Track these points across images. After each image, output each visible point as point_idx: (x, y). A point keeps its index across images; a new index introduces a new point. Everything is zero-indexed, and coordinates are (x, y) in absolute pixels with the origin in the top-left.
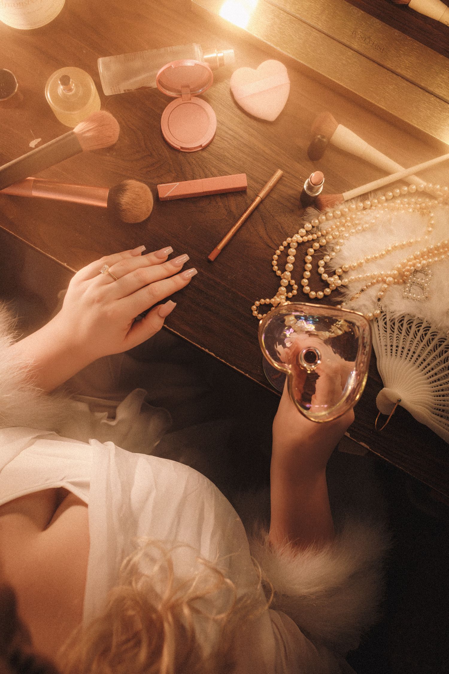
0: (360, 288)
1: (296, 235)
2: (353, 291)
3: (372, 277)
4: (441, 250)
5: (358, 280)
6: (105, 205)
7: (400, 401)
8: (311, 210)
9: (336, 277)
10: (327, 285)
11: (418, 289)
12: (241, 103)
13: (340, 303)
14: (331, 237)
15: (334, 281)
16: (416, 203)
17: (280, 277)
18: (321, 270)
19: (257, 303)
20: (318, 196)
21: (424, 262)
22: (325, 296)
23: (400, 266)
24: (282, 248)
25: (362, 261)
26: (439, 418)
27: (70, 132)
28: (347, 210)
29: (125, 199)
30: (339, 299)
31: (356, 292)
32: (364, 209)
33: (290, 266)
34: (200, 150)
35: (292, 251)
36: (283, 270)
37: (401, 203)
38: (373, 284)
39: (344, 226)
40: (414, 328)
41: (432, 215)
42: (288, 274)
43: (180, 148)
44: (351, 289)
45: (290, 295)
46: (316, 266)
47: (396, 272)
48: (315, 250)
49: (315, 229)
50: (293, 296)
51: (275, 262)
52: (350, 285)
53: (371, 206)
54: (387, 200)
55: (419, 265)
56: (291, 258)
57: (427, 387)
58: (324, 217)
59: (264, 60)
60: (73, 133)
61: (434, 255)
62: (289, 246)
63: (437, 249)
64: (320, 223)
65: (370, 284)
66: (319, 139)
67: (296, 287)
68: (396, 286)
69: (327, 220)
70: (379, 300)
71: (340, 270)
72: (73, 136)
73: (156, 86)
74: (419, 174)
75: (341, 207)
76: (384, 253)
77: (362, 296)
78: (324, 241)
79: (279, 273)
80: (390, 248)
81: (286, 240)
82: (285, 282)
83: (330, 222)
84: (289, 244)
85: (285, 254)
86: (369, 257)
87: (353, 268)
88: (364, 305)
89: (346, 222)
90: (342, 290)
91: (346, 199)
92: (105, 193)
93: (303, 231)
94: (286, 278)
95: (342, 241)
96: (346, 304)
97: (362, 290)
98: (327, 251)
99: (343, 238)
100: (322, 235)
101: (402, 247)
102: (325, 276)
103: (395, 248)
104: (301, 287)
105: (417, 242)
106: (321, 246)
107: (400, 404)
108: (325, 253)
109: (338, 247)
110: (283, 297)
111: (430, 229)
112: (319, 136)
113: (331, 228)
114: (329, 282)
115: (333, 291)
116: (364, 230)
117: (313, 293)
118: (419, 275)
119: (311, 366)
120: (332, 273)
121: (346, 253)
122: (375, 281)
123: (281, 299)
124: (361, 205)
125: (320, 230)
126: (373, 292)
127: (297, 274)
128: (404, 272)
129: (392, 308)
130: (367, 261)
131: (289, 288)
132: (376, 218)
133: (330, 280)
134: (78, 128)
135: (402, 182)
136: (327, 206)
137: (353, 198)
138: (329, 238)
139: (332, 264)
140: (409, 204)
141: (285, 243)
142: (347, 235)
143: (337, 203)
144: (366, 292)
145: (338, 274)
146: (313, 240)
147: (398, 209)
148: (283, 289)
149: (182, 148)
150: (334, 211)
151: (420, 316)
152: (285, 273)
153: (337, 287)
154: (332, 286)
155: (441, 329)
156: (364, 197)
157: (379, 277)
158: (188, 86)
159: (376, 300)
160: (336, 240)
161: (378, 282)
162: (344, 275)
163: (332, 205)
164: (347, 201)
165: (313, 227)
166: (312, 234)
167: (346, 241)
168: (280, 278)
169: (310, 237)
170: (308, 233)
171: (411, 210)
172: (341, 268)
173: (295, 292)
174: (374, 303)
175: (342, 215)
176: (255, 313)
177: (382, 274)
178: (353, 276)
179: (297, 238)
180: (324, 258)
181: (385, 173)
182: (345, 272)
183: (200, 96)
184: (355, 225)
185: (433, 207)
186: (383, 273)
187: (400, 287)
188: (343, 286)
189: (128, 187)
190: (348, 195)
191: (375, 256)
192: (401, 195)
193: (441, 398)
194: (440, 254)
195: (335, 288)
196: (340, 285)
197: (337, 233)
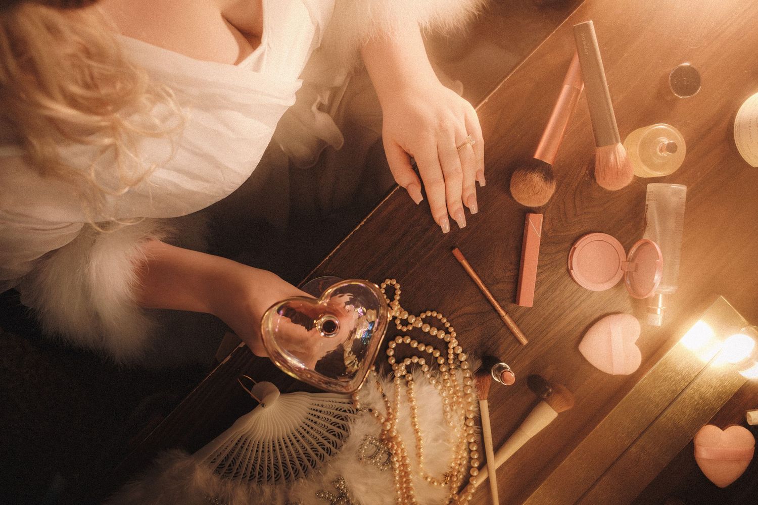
0: (387, 394)
1: (457, 343)
2: (386, 387)
3: (395, 409)
4: (404, 486)
5: (396, 394)
6: (537, 156)
7: (263, 406)
8: (478, 364)
9: (404, 373)
10: (399, 362)
11: (371, 452)
12: (606, 319)
13: (377, 370)
14: (446, 377)
15: (401, 370)
16: (459, 472)
17: (419, 316)
18: (415, 360)
19: (398, 286)
20: (491, 374)
21: (397, 465)
22: (388, 357)
23: (399, 440)
24: (448, 325)
25: (414, 403)
26: (236, 441)
27: (619, 140)
28: (470, 400)
29: (536, 179)
30: (381, 370)
31: (384, 389)
32: (466, 419)
33: (427, 329)
34: (568, 266)
35: (442, 335)
36: (424, 321)
37: (462, 457)
38: (388, 408)
39: (454, 393)
40: (332, 438)
41: (443, 485)
42: (420, 325)
43: (575, 247)
44: (389, 385)
45: (398, 322)
46: (420, 355)
47: (394, 434)
48: (437, 358)
49: (458, 363)
50: (396, 325)
51: (435, 314)
52: (392, 385)
53: (467, 426)
54: (469, 443)
55: (395, 459)
56: (434, 332)
57: (269, 437)
58: (468, 375)
59: (642, 353)
60: (617, 142)
61: (401, 477)
62: (447, 332)
63: (408, 482)
64: (463, 370)
65: (389, 405)
66: (548, 390)
67: (405, 330)
68: (380, 431)
69: (465, 378)
70: (370, 410)
71: (410, 378)
72: (615, 142)
73: (644, 238)
74: (487, 482)
75: (474, 395)
76: (417, 427)
77: (379, 395)
78: (444, 370)
79: (423, 316)
80: (419, 434)
81: (454, 331)
82: (412, 320)
83: (461, 381)
84: (450, 333)
85: (441, 327)
86: (416, 411)
87: (409, 392)
88: (368, 394)
89: (458, 397)
90: (389, 376)
91: (481, 402)
92: (549, 159)
93: (459, 351)
94: (416, 322)
95: (440, 387)
96: (375, 376)
97: (384, 396)
98: (433, 370)
99: (443, 389)
100: (450, 369)
101: (418, 447)
102: (408, 362)
103: (419, 439)
104: (403, 335)
105: (419, 463)
106: (439, 365)
107: (259, 406)
108: (431, 369)
109: (434, 382)
110: (397, 314)
111: (429, 480)
112: (550, 390)
113: (456, 380)
114: (401, 365)
115: (391, 365)
116: (445, 412)
117: (394, 346)
118: (386, 456)
119: (321, 325)
120: (409, 369)
121: (426, 388)
122: (390, 411)
123: (396, 312)
124: (471, 416)
125: (455, 369)
126: (379, 407)
127: (417, 334)
128: (392, 442)
129: (359, 422)
130: (413, 409)
131: (405, 323)
132: (454, 427)
133: (402, 366)
134: (621, 148)
135: (483, 464)
136: (478, 381)
137: (479, 410)
138: (446, 375)
139: (419, 372)
140: (460, 464)
141: (452, 329)
142: (444, 394)
143: (479, 393)
144: (381, 400)
145: (407, 376)
146: (448, 359)
147: (457, 452)
148: (406, 316)
149: (575, 248)
150: (471, 387)
151: (344, 447)
152: (422, 322)
153: (394, 371)
154: (396, 366)
155: (325, 465)
156: (478, 421)
157: (394, 416)
158: (636, 270)
159: (371, 407)
160: (442, 382)
161: (389, 414)
162: (404, 381)
163: (478, 387)
164: (478, 403)
165: (461, 362)
166: (454, 359)
167: (438, 391)
168: (417, 315)
169: (451, 357)
170: (456, 356)
171: (453, 465)
172: (412, 380)
173: (400, 327)
174: (369, 404)
175: (466, 394)
176: (388, 282)
177: (395, 419)
178: (401, 390)
179: (454, 343)
180: (427, 366)
181: (497, 449)
182: (407, 383)
183: (622, 280)
184: (451, 405)
185: (451, 488)
186: (397, 421)
187: (377, 436)
188: (393, 377)
189: (548, 184)
190: (485, 405)
191: (415, 417)
192: (470, 459)
193: (256, 449)
194: (401, 484)
195: (393, 368)
196: (395, 374)
197: (448, 385)
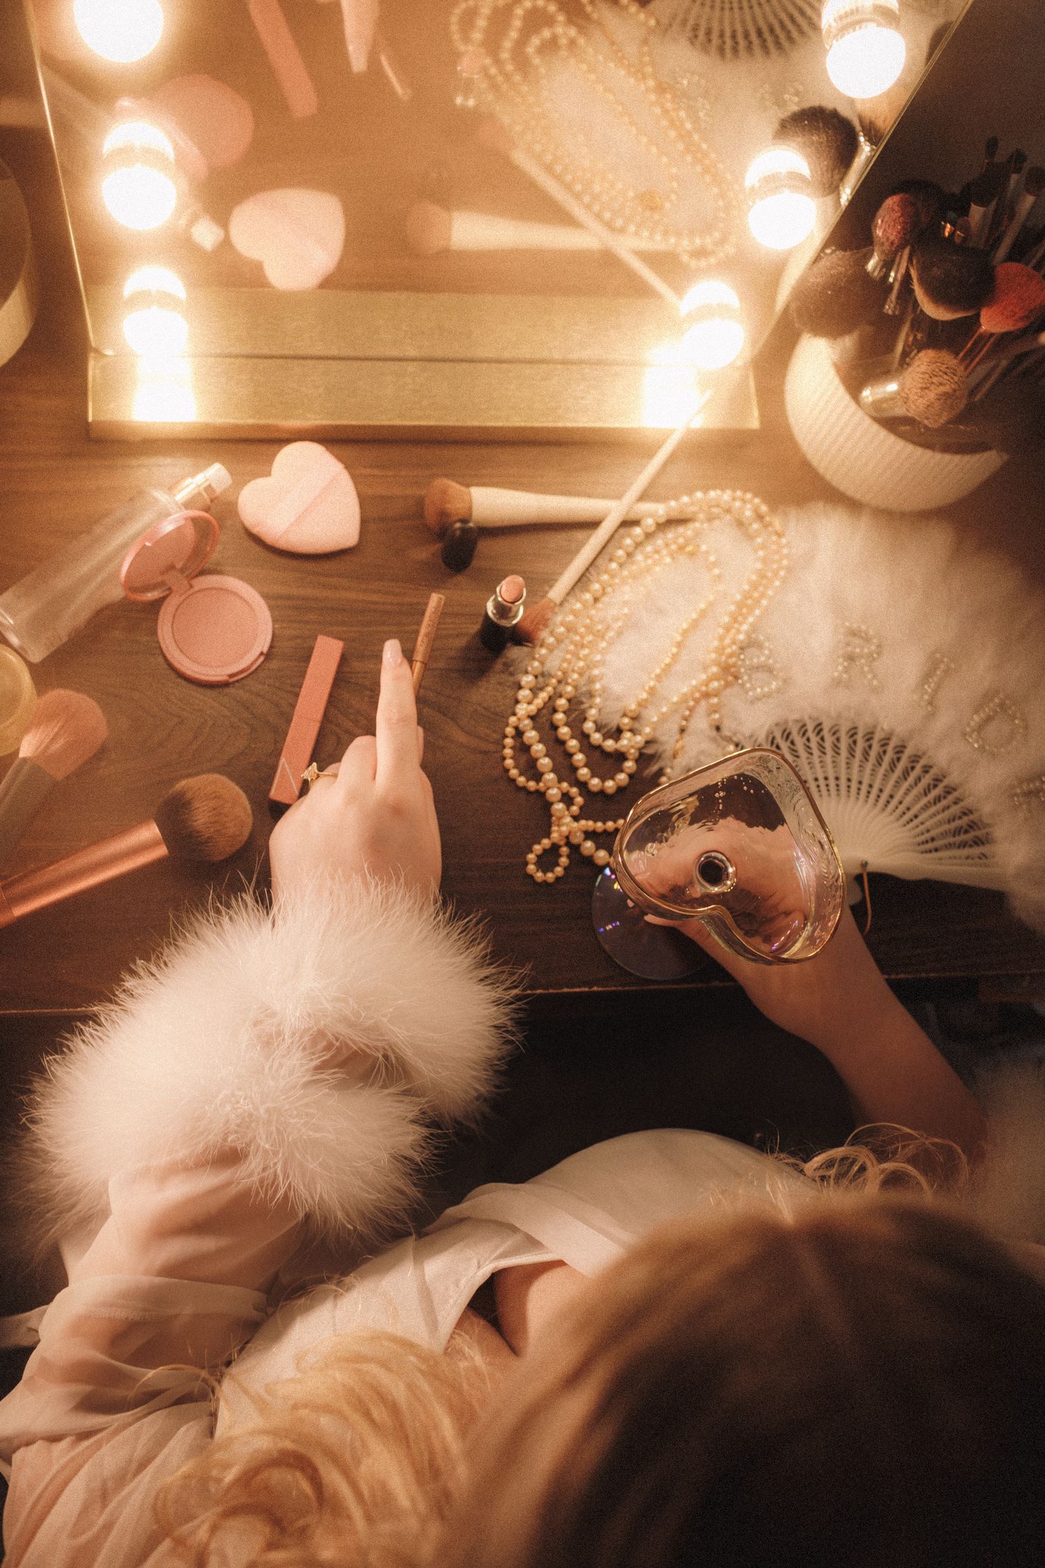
0: (675, 728)
1: (519, 706)
2: (669, 740)
3: (684, 699)
4: (756, 595)
5: (664, 718)
6: (162, 851)
7: (864, 865)
8: (515, 652)
9: (628, 735)
10: (620, 757)
11: (763, 676)
12: (282, 544)
13: (660, 772)
14: (575, 676)
15: (628, 742)
16: (667, 545)
17: (537, 791)
18: (596, 737)
19: (531, 857)
20: (516, 624)
21: (745, 627)
22: (631, 776)
23: (713, 656)
24: (509, 741)
25: (652, 683)
26: (934, 855)
27: (16, 762)
28: (571, 618)
29: (201, 818)
30: (655, 768)
31: (672, 741)
32: (596, 600)
33: (545, 762)
34: (263, 662)
35: (531, 735)
36: (538, 777)
37: (647, 557)
38: (691, 710)
39: (583, 646)
40: (799, 742)
41: (704, 548)
42: (550, 777)
43: (227, 678)
44: (663, 739)
45: (575, 809)
46: (584, 737)
47: (715, 669)
48: (564, 712)
49: (540, 679)
50: (581, 808)
51: (514, 772)
52: (658, 734)
53: (604, 589)
54: (621, 565)
55: (741, 637)
56: (538, 748)
57: (885, 818)
58: (543, 651)
59: (275, 455)
60: (25, 760)
61: (751, 610)
62: (519, 733)
63: (747, 596)
64: (542, 663)
65: (687, 713)
66: (459, 529)
67: (574, 791)
68: (728, 690)
69: (551, 651)
70: (718, 729)
71: (626, 720)
72: (26, 768)
74: (643, 497)
75: (559, 618)
76: (674, 650)
77: (688, 739)
78: (569, 689)
79: (532, 785)
80: (679, 638)
81: (507, 725)
82: (554, 793)
83: (556, 652)
84: (516, 728)
85: (523, 749)
86: (658, 671)
87: (642, 704)
88: (702, 752)
89: (582, 637)
90: (649, 751)
91: (558, 602)
92: (150, 832)
93: (524, 694)
94: (553, 787)
95: (596, 672)
96: (672, 768)
97: (682, 731)
98: (582, 703)
99: (596, 665)
100: (559, 682)
101: (695, 624)
102: (610, 744)
103: (685, 633)
104: (583, 786)
105: (711, 604)
106: (569, 700)
107: (870, 869)
108: (583, 707)
109: (598, 686)
110: (568, 819)
111: (716, 571)
112: (458, 525)
113: (565, 660)
114: (623, 750)
115: (637, 761)
116: (620, 633)
117: (610, 784)
118: (750, 651)
120: (617, 733)
121: (617, 688)
122: (692, 703)
123: (567, 825)
124: (588, 596)
125: (551, 676)
126: (701, 723)
127: (566, 770)
128: (726, 662)
129: (746, 729)
130: (658, 678)
131: (567, 799)
132: (625, 603)
133: (622, 746)
134: (28, 747)
135: (628, 523)
136: (539, 629)
137: (568, 594)
138: (574, 680)
139: (604, 719)
140: (657, 552)
141: (509, 731)
142: (598, 657)
143: (550, 615)
144: (689, 730)
145: (628, 728)
146: (550, 698)
147: (648, 570)
148: (560, 806)
149: (231, 676)
150: (552, 632)
151: (796, 716)
152: (543, 779)
153: (640, 750)
154: (630, 754)
155: (839, 716)
156: (582, 581)
157: (692, 692)
158: (172, 567)
159: (714, 733)
160: (586, 677)
161: (697, 701)
162: (637, 725)
163: (545, 622)
164: (561, 604)
165: (536, 677)
166: (541, 689)
167: (603, 670)
168: (541, 795)
169: (543, 696)
170: (535, 691)
171: (668, 560)
172: (625, 715)
173: (579, 800)
174: (714, 740)
175: (569, 630)
176: (539, 876)
177: (695, 687)
178: (652, 716)
179: (522, 709)
180: (587, 715)
181: (592, 525)
182: (635, 718)
183: (202, 573)
184: (601, 635)
185: (697, 534)
186: (694, 682)
187: (736, 689)
188: (648, 743)
189: (189, 795)
190: (557, 592)
191: (666, 665)
192: (638, 545)
193: (916, 822)
194: (758, 601)
195: (637, 755)
196: (642, 744)
197: (581, 664)
